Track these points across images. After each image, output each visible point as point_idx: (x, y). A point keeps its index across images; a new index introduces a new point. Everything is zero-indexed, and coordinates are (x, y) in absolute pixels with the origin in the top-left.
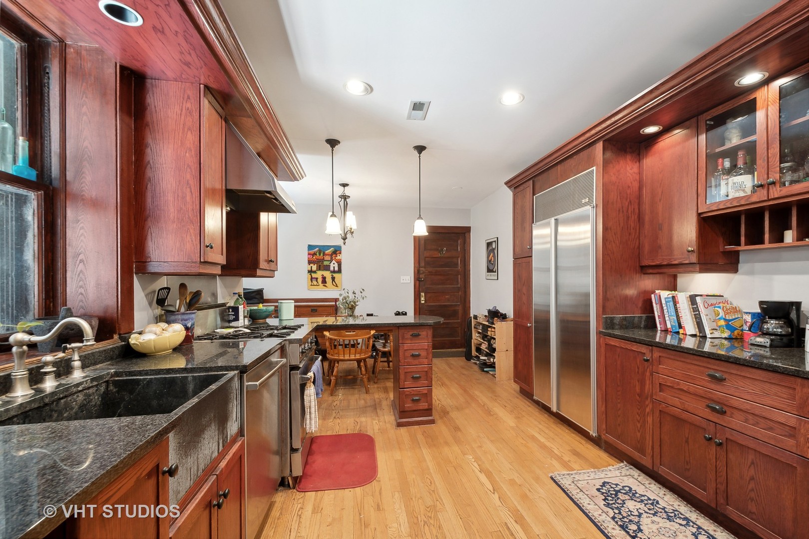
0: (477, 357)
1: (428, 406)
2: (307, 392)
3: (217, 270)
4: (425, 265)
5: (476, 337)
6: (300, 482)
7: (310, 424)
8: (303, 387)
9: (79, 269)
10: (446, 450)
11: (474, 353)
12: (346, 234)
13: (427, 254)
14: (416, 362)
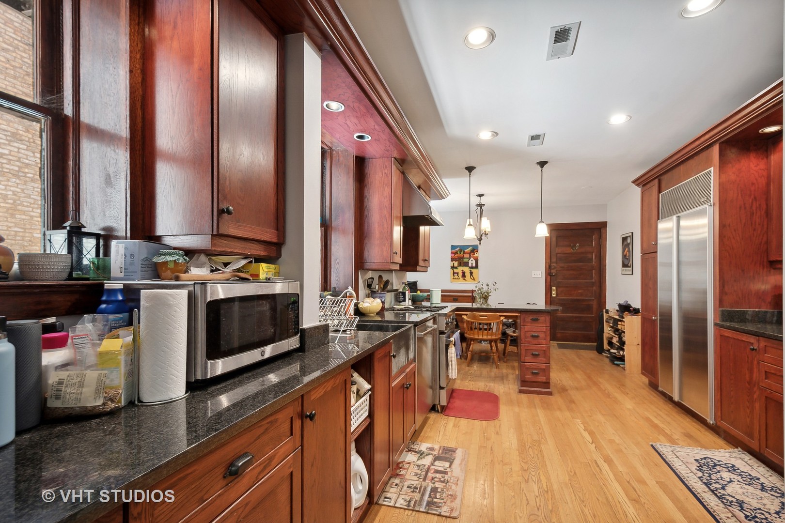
0: (609, 351)
1: (546, 379)
2: (449, 351)
3: (397, 267)
4: (556, 260)
5: (608, 331)
6: (445, 410)
7: (452, 373)
8: (447, 347)
9: (337, 267)
10: (558, 414)
11: (606, 346)
12: (481, 236)
13: (559, 250)
14: (536, 341)
